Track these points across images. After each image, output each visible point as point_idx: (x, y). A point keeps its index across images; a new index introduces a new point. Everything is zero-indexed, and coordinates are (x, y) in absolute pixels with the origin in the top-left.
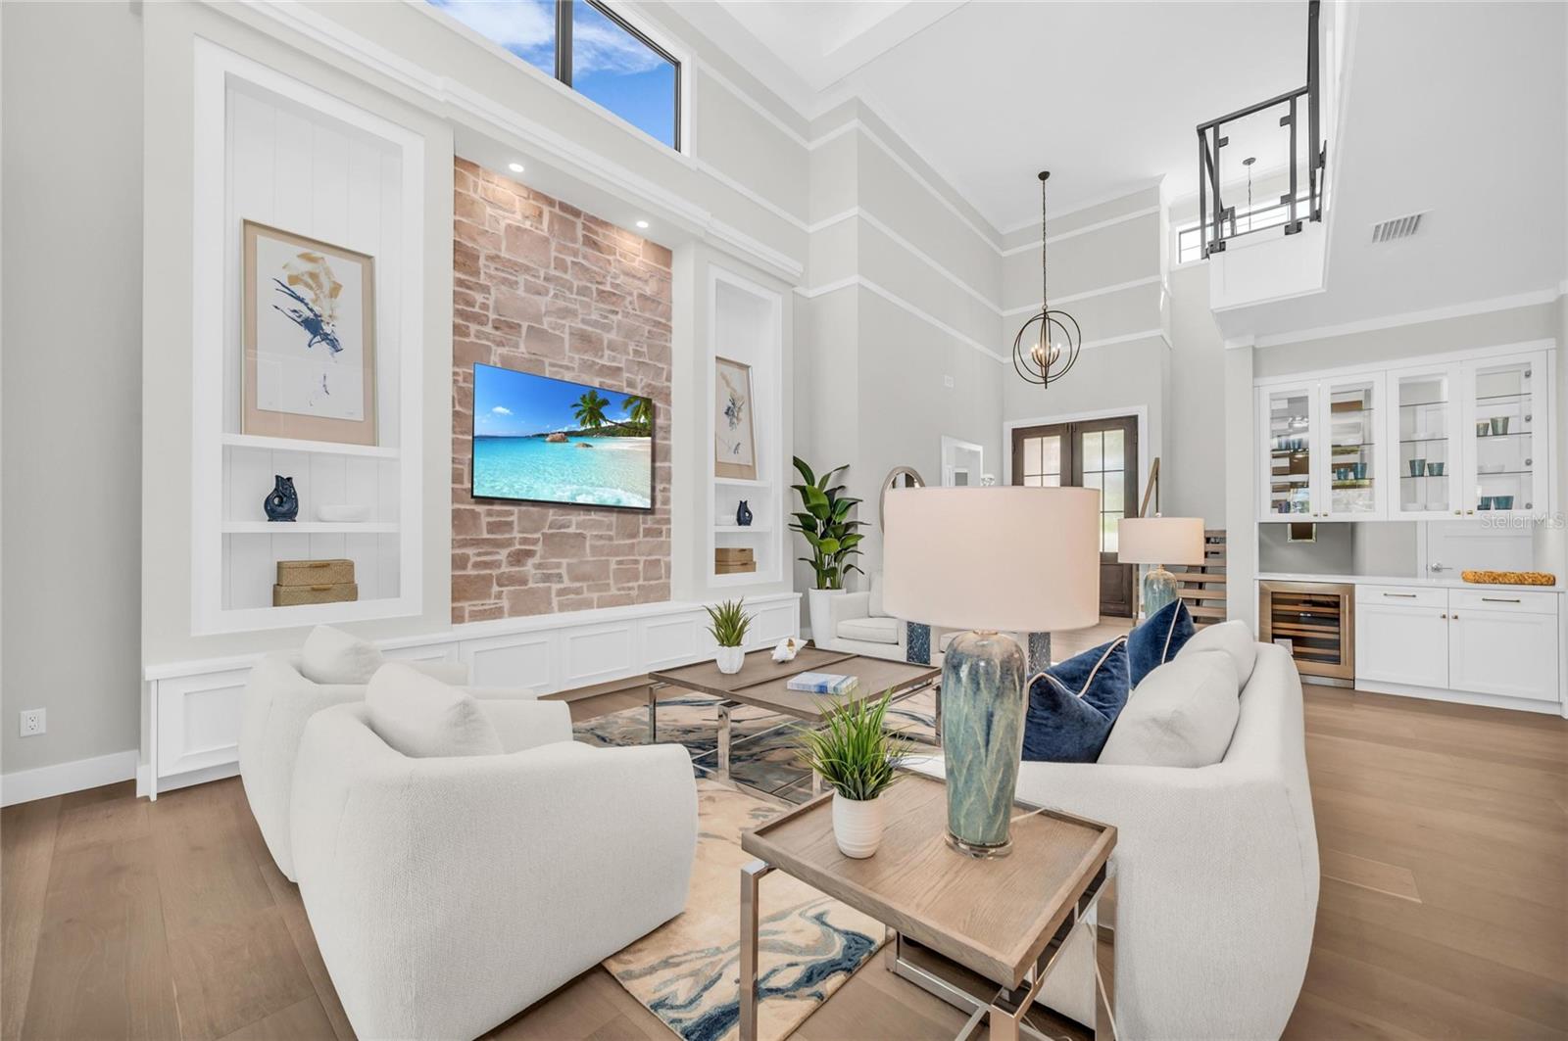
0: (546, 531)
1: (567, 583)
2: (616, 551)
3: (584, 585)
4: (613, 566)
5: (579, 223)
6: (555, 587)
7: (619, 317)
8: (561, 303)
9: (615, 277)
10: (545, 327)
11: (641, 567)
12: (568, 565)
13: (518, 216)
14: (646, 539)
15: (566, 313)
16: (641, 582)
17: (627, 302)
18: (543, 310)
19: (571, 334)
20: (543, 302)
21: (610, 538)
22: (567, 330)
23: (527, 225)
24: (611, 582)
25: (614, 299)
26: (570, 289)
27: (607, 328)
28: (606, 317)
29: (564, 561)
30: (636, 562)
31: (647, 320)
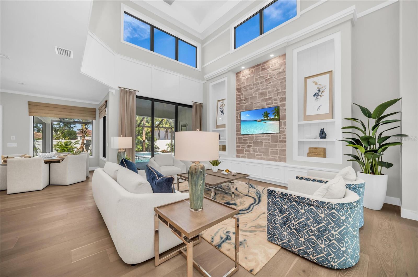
0: (254, 141)
1: (258, 153)
2: (271, 146)
3: (263, 154)
4: (270, 150)
5: (260, 67)
6: (256, 154)
7: (271, 83)
8: (257, 88)
9: (270, 73)
10: (253, 95)
11: (279, 151)
12: (258, 149)
13: (248, 75)
14: (281, 143)
15: (258, 90)
16: (279, 156)
17: (274, 78)
18: (253, 92)
19: (259, 94)
20: (252, 91)
21: (269, 143)
22: (258, 94)
23: (250, 76)
24: (269, 154)
25: (270, 79)
26: (258, 84)
27: (267, 88)
28: (267, 86)
29: (258, 148)
30: (277, 150)
31: (280, 80)
